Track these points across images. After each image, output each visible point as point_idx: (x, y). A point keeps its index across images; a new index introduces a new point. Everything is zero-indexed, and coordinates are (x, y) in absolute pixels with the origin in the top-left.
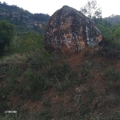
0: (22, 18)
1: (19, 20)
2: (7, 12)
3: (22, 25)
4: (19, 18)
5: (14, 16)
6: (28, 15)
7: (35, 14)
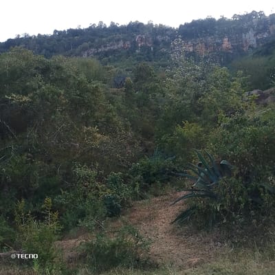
0: (156, 43)
1: (152, 49)
2: (125, 40)
3: (162, 59)
4: (150, 45)
5: (140, 45)
6: (167, 32)
7: (181, 26)
